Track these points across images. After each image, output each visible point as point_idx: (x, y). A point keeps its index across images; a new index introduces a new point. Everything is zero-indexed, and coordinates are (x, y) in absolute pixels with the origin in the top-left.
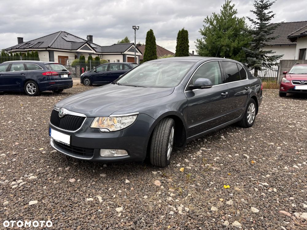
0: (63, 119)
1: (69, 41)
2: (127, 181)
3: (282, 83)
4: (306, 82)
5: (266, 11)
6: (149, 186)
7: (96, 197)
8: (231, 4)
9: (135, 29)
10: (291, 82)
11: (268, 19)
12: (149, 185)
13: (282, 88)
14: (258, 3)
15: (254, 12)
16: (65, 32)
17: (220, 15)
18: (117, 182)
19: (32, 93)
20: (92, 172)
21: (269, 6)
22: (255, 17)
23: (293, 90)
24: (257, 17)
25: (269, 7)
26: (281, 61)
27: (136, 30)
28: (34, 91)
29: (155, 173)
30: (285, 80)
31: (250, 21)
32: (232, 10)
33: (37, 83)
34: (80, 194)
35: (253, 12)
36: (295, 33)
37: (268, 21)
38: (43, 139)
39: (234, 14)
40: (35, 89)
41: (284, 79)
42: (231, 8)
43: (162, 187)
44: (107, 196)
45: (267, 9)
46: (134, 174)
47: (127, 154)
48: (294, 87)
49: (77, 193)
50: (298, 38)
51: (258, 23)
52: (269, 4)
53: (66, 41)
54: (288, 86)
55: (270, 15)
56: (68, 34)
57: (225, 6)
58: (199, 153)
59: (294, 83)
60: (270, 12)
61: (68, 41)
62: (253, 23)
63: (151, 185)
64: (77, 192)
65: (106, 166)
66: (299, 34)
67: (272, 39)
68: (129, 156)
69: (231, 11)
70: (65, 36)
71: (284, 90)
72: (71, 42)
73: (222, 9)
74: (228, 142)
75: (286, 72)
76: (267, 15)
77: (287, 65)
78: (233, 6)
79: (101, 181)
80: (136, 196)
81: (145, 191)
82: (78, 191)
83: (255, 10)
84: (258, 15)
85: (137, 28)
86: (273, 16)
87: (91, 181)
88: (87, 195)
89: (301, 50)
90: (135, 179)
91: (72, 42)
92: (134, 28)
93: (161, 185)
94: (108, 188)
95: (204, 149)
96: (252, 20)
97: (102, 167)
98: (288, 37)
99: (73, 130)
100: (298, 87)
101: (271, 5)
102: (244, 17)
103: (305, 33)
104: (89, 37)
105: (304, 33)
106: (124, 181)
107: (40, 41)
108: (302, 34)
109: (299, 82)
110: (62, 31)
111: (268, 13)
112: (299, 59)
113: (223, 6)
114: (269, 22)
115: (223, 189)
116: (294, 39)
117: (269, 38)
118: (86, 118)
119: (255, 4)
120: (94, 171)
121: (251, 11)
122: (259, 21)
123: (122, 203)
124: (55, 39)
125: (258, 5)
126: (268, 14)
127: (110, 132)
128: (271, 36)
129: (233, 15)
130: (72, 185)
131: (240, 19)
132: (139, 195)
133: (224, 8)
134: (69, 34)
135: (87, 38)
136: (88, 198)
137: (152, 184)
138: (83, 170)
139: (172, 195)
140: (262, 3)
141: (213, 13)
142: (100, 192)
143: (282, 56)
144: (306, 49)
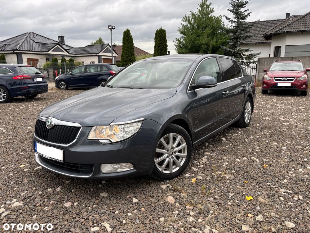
0: (53, 131)
1: (39, 43)
2: (135, 200)
3: (264, 80)
4: (287, 79)
5: (242, 10)
6: (162, 204)
7: (101, 225)
8: (208, 3)
9: (111, 29)
10: (273, 80)
11: (244, 17)
12: (162, 203)
13: (265, 85)
14: (234, 2)
15: (231, 11)
16: (34, 33)
17: (198, 14)
18: (123, 202)
19: (2, 99)
20: (90, 191)
21: (245, 4)
22: (231, 16)
23: (275, 87)
24: (234, 16)
25: (245, 5)
26: (259, 59)
27: (112, 30)
28: (4, 98)
29: (164, 187)
30: (267, 78)
31: (228, 19)
32: (209, 9)
33: (7, 89)
34: (82, 223)
35: (230, 10)
36: (270, 31)
37: (244, 19)
38: (22, 153)
39: (211, 12)
40: (6, 95)
41: (266, 76)
42: (208, 6)
43: (177, 204)
44: (116, 223)
45: (243, 7)
46: (140, 190)
47: (133, 168)
48: (277, 84)
49: (77, 221)
50: (273, 36)
51: (235, 22)
52: (245, 3)
53: (36, 42)
54: (270, 83)
55: (246, 13)
56: (37, 35)
57: (202, 4)
58: (205, 159)
59: (276, 80)
60: (246, 11)
61: (37, 43)
62: (231, 22)
63: (164, 203)
64: (76, 220)
65: (105, 182)
66: (274, 32)
67: (249, 37)
68: (135, 170)
69: (208, 10)
70: (34, 37)
71: (266, 87)
72: (40, 43)
73: (199, 8)
74: (231, 145)
75: (266, 69)
76: (243, 13)
77: (265, 63)
78: (210, 5)
79: (103, 203)
80: (150, 218)
81: (159, 211)
82: (77, 219)
83: (232, 9)
84: (235, 13)
85: (113, 27)
86: (249, 14)
87: (92, 203)
88: (91, 224)
89: (276, 47)
90: (143, 196)
91: (42, 43)
92: (110, 27)
93: (175, 202)
94: (114, 211)
95: (209, 154)
96: (229, 19)
97: (101, 183)
98: (263, 35)
99: (66, 144)
100: (279, 85)
101: (246, 3)
102: (220, 16)
103: (280, 31)
104: (60, 38)
105: (279, 30)
106: (131, 201)
107: (6, 44)
108: (277, 32)
109: (281, 79)
110: (31, 32)
111: (244, 12)
112: (274, 57)
113: (200, 5)
114: (245, 20)
115: (245, 201)
116: (268, 37)
117: (245, 37)
118: (82, 128)
119: (232, 3)
120: (91, 190)
121: (228, 10)
122: (236, 20)
123: (136, 230)
124: (23, 40)
125: (234, 3)
126: (244, 13)
127: (112, 143)
128: (248, 34)
129: (210, 14)
130: (68, 211)
131: (217, 18)
132: (154, 218)
133: (201, 6)
134: (38, 35)
135: (58, 39)
136: (93, 227)
137: (164, 201)
138: (79, 190)
139: (192, 213)
140: (238, 2)
141: (191, 12)
142: (106, 217)
143: (259, 54)
144: (281, 46)
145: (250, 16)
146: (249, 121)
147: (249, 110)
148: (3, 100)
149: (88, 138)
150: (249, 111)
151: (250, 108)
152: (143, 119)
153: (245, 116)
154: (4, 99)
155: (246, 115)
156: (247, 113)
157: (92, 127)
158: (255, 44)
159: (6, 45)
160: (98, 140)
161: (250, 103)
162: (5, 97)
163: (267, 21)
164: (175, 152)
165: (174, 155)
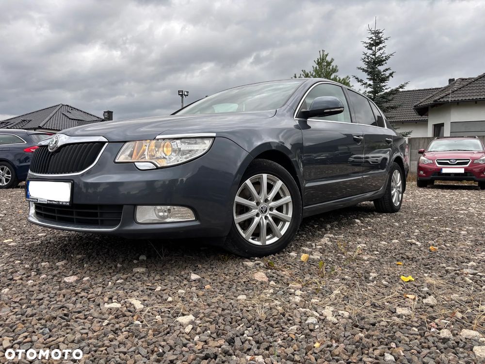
1: (75, 119)
2: (194, 276)
3: (420, 165)
4: (458, 161)
5: (381, 68)
6: (244, 282)
7: (126, 302)
8: (329, 59)
9: (182, 95)
10: (434, 163)
11: (384, 80)
12: (244, 280)
13: (422, 172)
14: (368, 57)
15: (364, 70)
16: (68, 106)
17: (314, 74)
18: (172, 278)
19: (3, 183)
20: (116, 267)
21: (384, 60)
22: (365, 77)
23: (439, 175)
24: (369, 77)
25: (385, 62)
26: (410, 140)
27: (184, 97)
28: (7, 180)
29: (250, 264)
30: (424, 161)
31: (359, 82)
32: (331, 67)
33: (13, 166)
34: (90, 298)
35: (361, 69)
36: (424, 101)
37: (384, 82)
39: (334, 72)
40: (10, 176)
41: (422, 158)
42: (329, 64)
43: (272, 283)
44: (153, 300)
45: (382, 65)
46: (206, 266)
47: (194, 219)
48: (441, 169)
49: (82, 297)
50: (430, 108)
51: (370, 85)
52: (384, 58)
53: (70, 119)
54: (431, 169)
55: (387, 73)
56: (73, 108)
57: (319, 60)
58: (325, 240)
59: (440, 163)
60: (387, 70)
61: (72, 119)
62: (364, 85)
63: (248, 281)
64: (80, 295)
65: (145, 258)
66: (432, 102)
67: (392, 108)
68: (197, 223)
69: (329, 69)
70: (68, 112)
71: (424, 175)
72: (77, 120)
73: (315, 65)
74: (369, 228)
75: (423, 150)
76: (382, 73)
77: (419, 145)
78: (331, 62)
79: (135, 279)
80: (219, 298)
81: (237, 290)
82: (83, 294)
83: (365, 66)
84: (370, 73)
85: (186, 93)
86: (391, 74)
87: (114, 278)
88: (106, 299)
89: (435, 126)
90: (209, 273)
91: (79, 120)
92: (181, 93)
93: (269, 281)
94: (153, 288)
95: (331, 236)
96: (361, 81)
97: (138, 259)
98: (415, 106)
99: (78, 171)
100: (445, 171)
101: (387, 58)
102: (348, 77)
103: (441, 100)
104: (106, 114)
105: (439, 99)
106: (188, 277)
107: (26, 119)
108: (435, 101)
109: (448, 161)
110: (63, 104)
111: (384, 71)
112: (434, 136)
113: (316, 61)
114: (386, 84)
115: (400, 282)
116: (423, 111)
117: (388, 108)
118: (107, 144)
119: (364, 58)
120: (119, 265)
121: (359, 68)
122: (371, 82)
123: (190, 310)
124: (51, 115)
125: (368, 59)
126: (384, 73)
127: (158, 168)
128: (392, 104)
129: (331, 74)
130: (69, 286)
131: (342, 80)
132: (226, 296)
133: (319, 63)
134: (75, 108)
135: (104, 115)
136: (108, 303)
137: (249, 279)
138: (96, 265)
139: (298, 292)
140: (374, 57)
141: (302, 71)
142: (136, 293)
143: (409, 133)
144: (444, 123)
145: (392, 77)
146: (398, 203)
147: (398, 185)
148: (6, 184)
149: (117, 161)
150: (399, 187)
151: (401, 182)
152: (214, 135)
153: (392, 192)
154: (6, 182)
155: (394, 191)
156: (395, 190)
157: (125, 142)
158: (403, 123)
159: (24, 121)
160: (134, 162)
161: (399, 174)
162: (9, 180)
163: (419, 90)
164: (271, 209)
165: (270, 214)
